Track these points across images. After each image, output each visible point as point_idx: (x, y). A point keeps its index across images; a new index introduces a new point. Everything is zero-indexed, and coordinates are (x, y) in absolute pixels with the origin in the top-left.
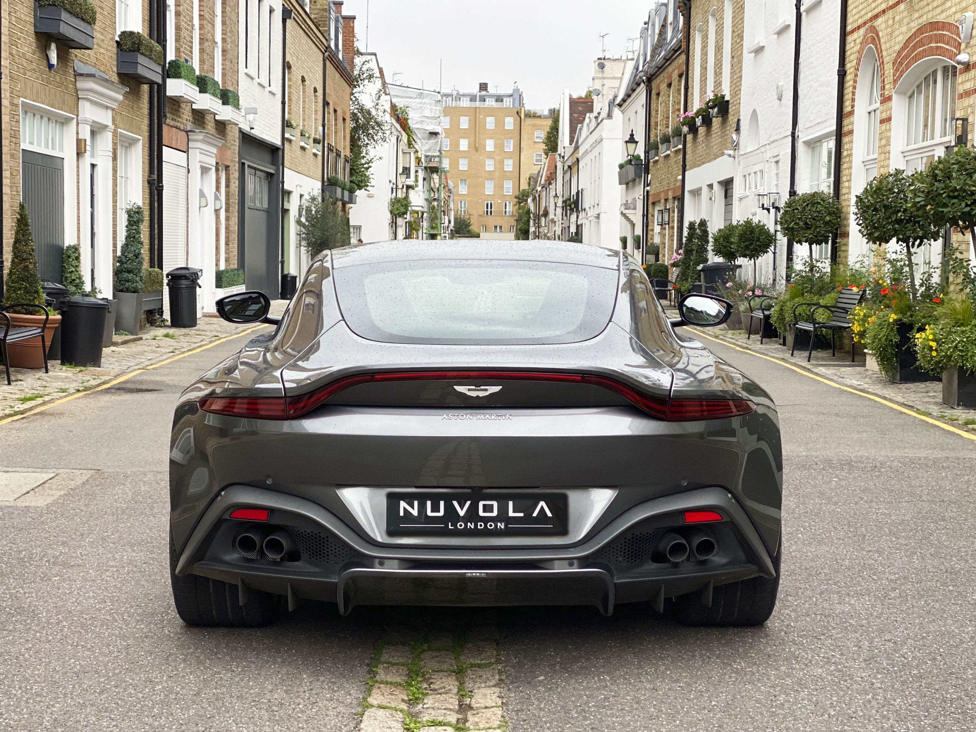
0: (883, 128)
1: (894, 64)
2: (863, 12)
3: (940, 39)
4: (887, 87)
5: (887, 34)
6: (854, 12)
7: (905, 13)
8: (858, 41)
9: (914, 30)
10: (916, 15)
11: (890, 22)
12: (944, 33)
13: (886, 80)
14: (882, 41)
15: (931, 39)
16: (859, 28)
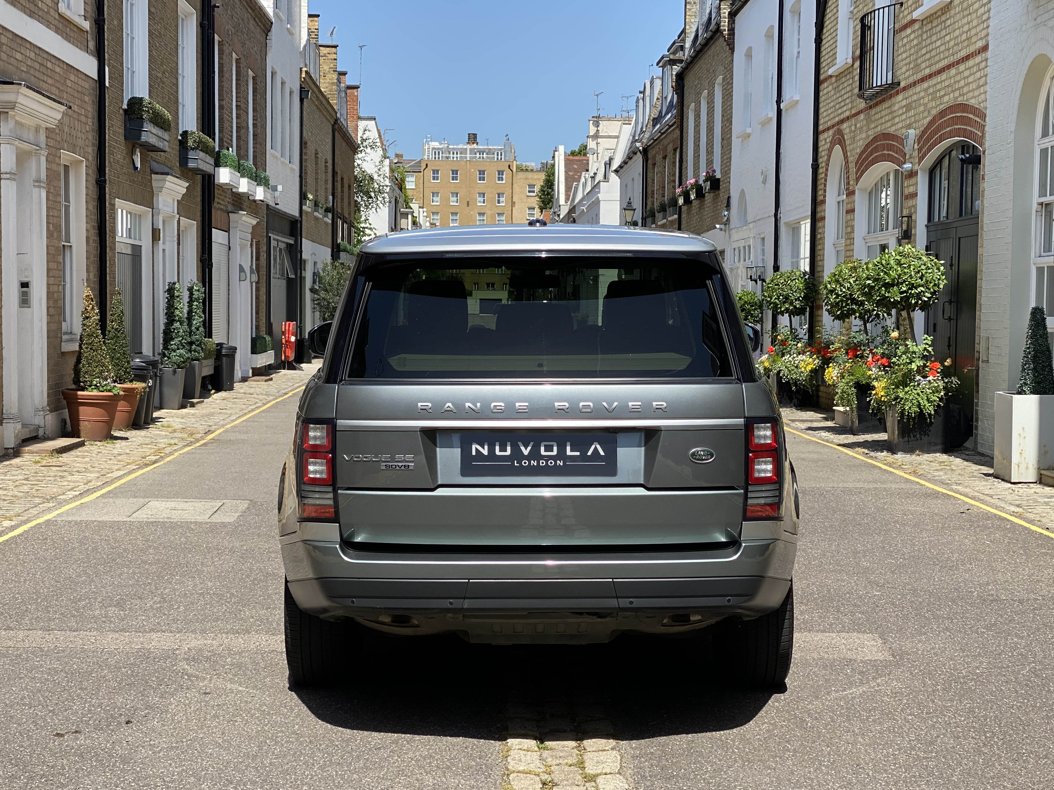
0: (849, 217)
1: (856, 163)
2: (832, 116)
3: (890, 147)
4: (851, 183)
5: (851, 138)
6: (825, 114)
7: (865, 122)
8: (828, 140)
9: (871, 138)
10: (873, 126)
11: (853, 128)
12: (894, 143)
13: (850, 176)
14: (848, 142)
15: (883, 147)
16: (828, 129)
